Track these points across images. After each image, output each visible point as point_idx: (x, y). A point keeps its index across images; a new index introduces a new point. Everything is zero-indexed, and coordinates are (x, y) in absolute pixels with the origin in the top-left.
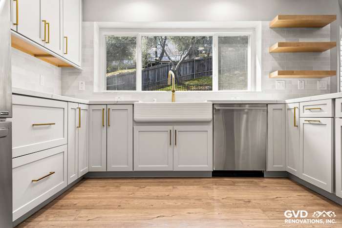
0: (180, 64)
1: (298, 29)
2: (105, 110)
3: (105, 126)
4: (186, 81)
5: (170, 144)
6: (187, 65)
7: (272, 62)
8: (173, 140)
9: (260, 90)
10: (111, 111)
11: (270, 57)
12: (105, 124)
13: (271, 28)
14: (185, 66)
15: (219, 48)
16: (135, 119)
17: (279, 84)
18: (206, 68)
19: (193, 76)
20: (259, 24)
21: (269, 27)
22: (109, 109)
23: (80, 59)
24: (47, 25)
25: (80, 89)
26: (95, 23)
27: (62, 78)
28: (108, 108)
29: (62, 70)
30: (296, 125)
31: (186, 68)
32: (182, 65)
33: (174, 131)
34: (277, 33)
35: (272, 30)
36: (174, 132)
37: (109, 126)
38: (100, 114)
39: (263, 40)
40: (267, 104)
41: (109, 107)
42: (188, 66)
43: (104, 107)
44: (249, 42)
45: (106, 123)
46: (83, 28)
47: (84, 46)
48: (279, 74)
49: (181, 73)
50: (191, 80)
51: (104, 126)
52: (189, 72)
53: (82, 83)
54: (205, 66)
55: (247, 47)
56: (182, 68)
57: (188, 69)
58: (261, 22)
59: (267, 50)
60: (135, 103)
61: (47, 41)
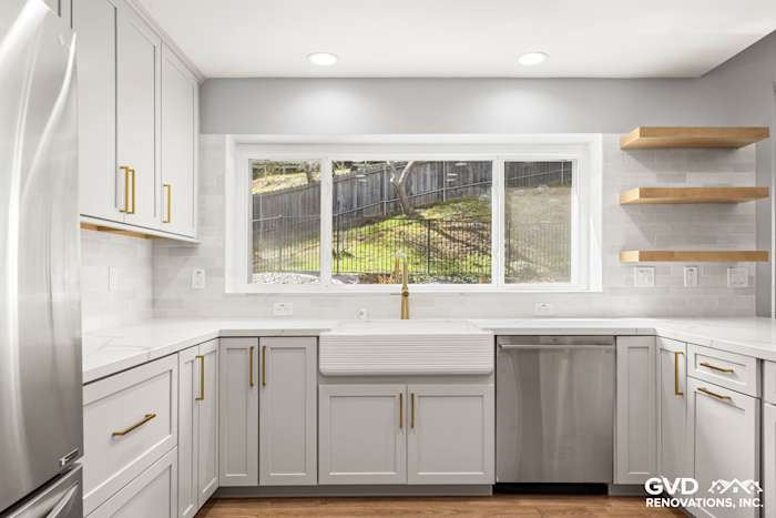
0: (411, 168)
1: (685, 152)
2: (255, 351)
3: (256, 387)
4: (425, 207)
5: (401, 426)
6: (425, 169)
7: (627, 227)
8: (406, 417)
9: (599, 289)
10: (268, 350)
11: (623, 215)
12: (255, 381)
13: (624, 149)
14: (422, 172)
15: (507, 198)
16: (322, 371)
17: (641, 275)
18: (471, 175)
19: (439, 195)
20: (597, 140)
21: (618, 147)
22: (264, 347)
23: (196, 222)
24: (130, 173)
25: (194, 286)
26: (228, 136)
27: (153, 262)
28: (262, 345)
29: (153, 244)
30: (680, 391)
31: (425, 176)
32: (415, 169)
33: (410, 396)
34: (637, 159)
35: (625, 153)
36: (410, 399)
37: (264, 384)
38: (242, 358)
39: (605, 178)
40: (615, 337)
41: (263, 342)
42: (428, 173)
43: (254, 342)
44: (573, 183)
45: (258, 376)
46: (202, 149)
47: (203, 190)
48: (641, 260)
49: (413, 188)
50: (435, 204)
51: (252, 385)
52: (431, 187)
53: (199, 273)
54: (468, 172)
55: (569, 193)
56: (414, 177)
57: (429, 178)
58: (600, 136)
59: (616, 199)
60: (321, 334)
61: (130, 210)
